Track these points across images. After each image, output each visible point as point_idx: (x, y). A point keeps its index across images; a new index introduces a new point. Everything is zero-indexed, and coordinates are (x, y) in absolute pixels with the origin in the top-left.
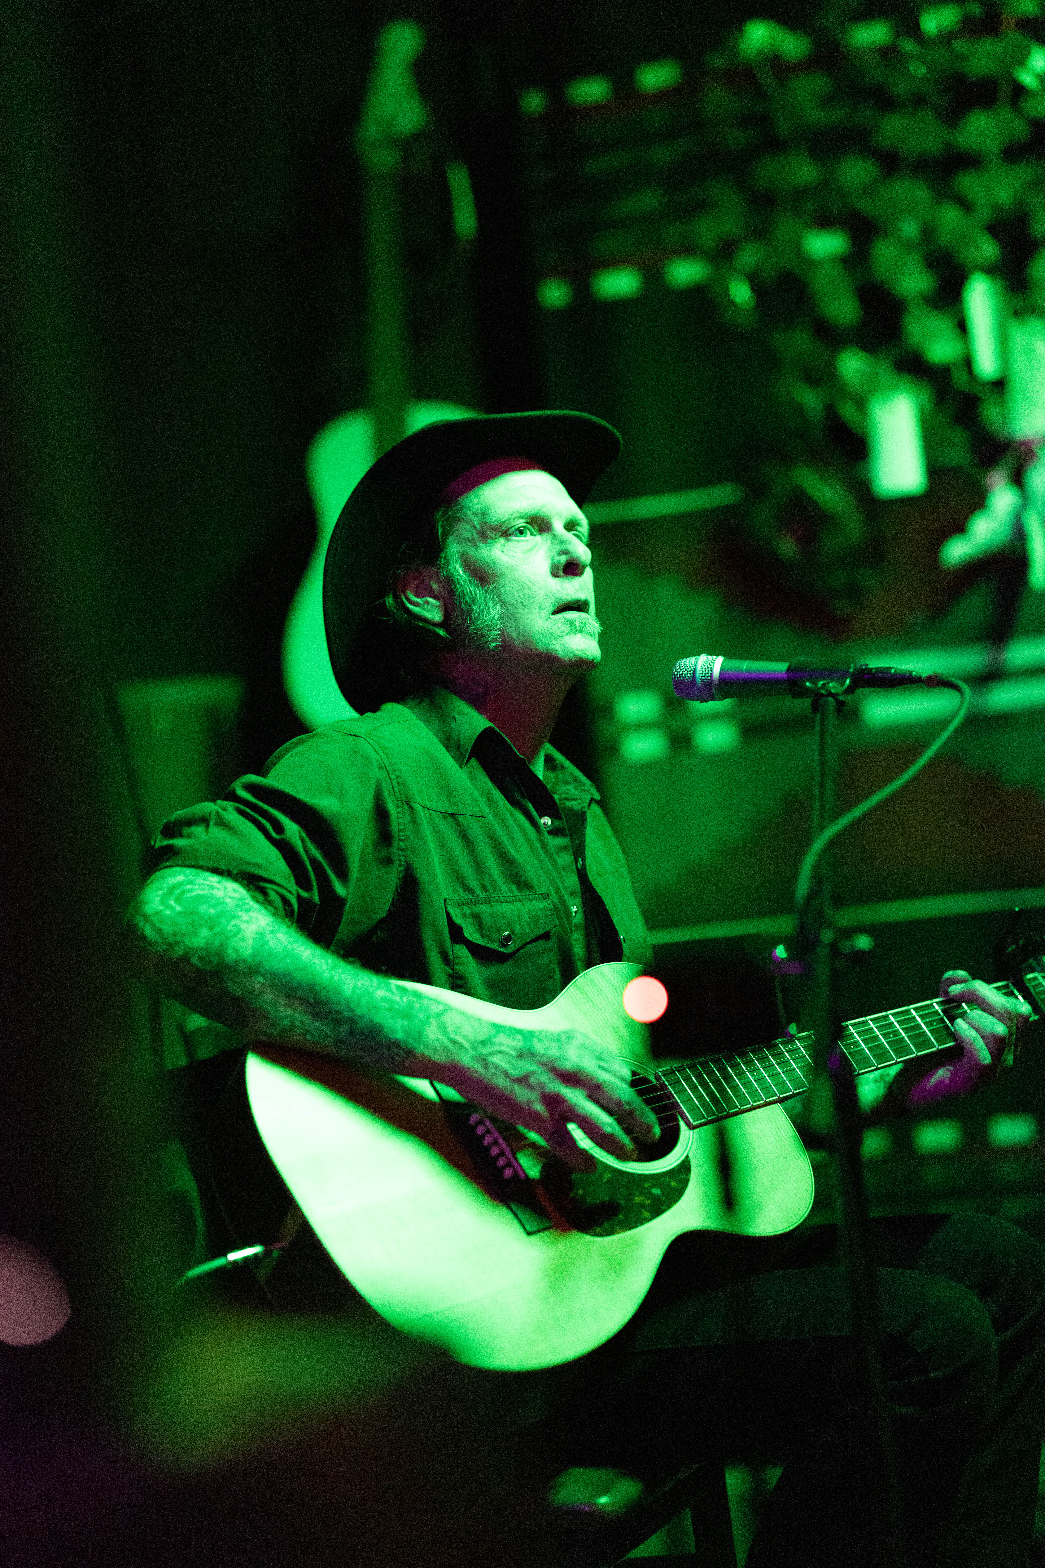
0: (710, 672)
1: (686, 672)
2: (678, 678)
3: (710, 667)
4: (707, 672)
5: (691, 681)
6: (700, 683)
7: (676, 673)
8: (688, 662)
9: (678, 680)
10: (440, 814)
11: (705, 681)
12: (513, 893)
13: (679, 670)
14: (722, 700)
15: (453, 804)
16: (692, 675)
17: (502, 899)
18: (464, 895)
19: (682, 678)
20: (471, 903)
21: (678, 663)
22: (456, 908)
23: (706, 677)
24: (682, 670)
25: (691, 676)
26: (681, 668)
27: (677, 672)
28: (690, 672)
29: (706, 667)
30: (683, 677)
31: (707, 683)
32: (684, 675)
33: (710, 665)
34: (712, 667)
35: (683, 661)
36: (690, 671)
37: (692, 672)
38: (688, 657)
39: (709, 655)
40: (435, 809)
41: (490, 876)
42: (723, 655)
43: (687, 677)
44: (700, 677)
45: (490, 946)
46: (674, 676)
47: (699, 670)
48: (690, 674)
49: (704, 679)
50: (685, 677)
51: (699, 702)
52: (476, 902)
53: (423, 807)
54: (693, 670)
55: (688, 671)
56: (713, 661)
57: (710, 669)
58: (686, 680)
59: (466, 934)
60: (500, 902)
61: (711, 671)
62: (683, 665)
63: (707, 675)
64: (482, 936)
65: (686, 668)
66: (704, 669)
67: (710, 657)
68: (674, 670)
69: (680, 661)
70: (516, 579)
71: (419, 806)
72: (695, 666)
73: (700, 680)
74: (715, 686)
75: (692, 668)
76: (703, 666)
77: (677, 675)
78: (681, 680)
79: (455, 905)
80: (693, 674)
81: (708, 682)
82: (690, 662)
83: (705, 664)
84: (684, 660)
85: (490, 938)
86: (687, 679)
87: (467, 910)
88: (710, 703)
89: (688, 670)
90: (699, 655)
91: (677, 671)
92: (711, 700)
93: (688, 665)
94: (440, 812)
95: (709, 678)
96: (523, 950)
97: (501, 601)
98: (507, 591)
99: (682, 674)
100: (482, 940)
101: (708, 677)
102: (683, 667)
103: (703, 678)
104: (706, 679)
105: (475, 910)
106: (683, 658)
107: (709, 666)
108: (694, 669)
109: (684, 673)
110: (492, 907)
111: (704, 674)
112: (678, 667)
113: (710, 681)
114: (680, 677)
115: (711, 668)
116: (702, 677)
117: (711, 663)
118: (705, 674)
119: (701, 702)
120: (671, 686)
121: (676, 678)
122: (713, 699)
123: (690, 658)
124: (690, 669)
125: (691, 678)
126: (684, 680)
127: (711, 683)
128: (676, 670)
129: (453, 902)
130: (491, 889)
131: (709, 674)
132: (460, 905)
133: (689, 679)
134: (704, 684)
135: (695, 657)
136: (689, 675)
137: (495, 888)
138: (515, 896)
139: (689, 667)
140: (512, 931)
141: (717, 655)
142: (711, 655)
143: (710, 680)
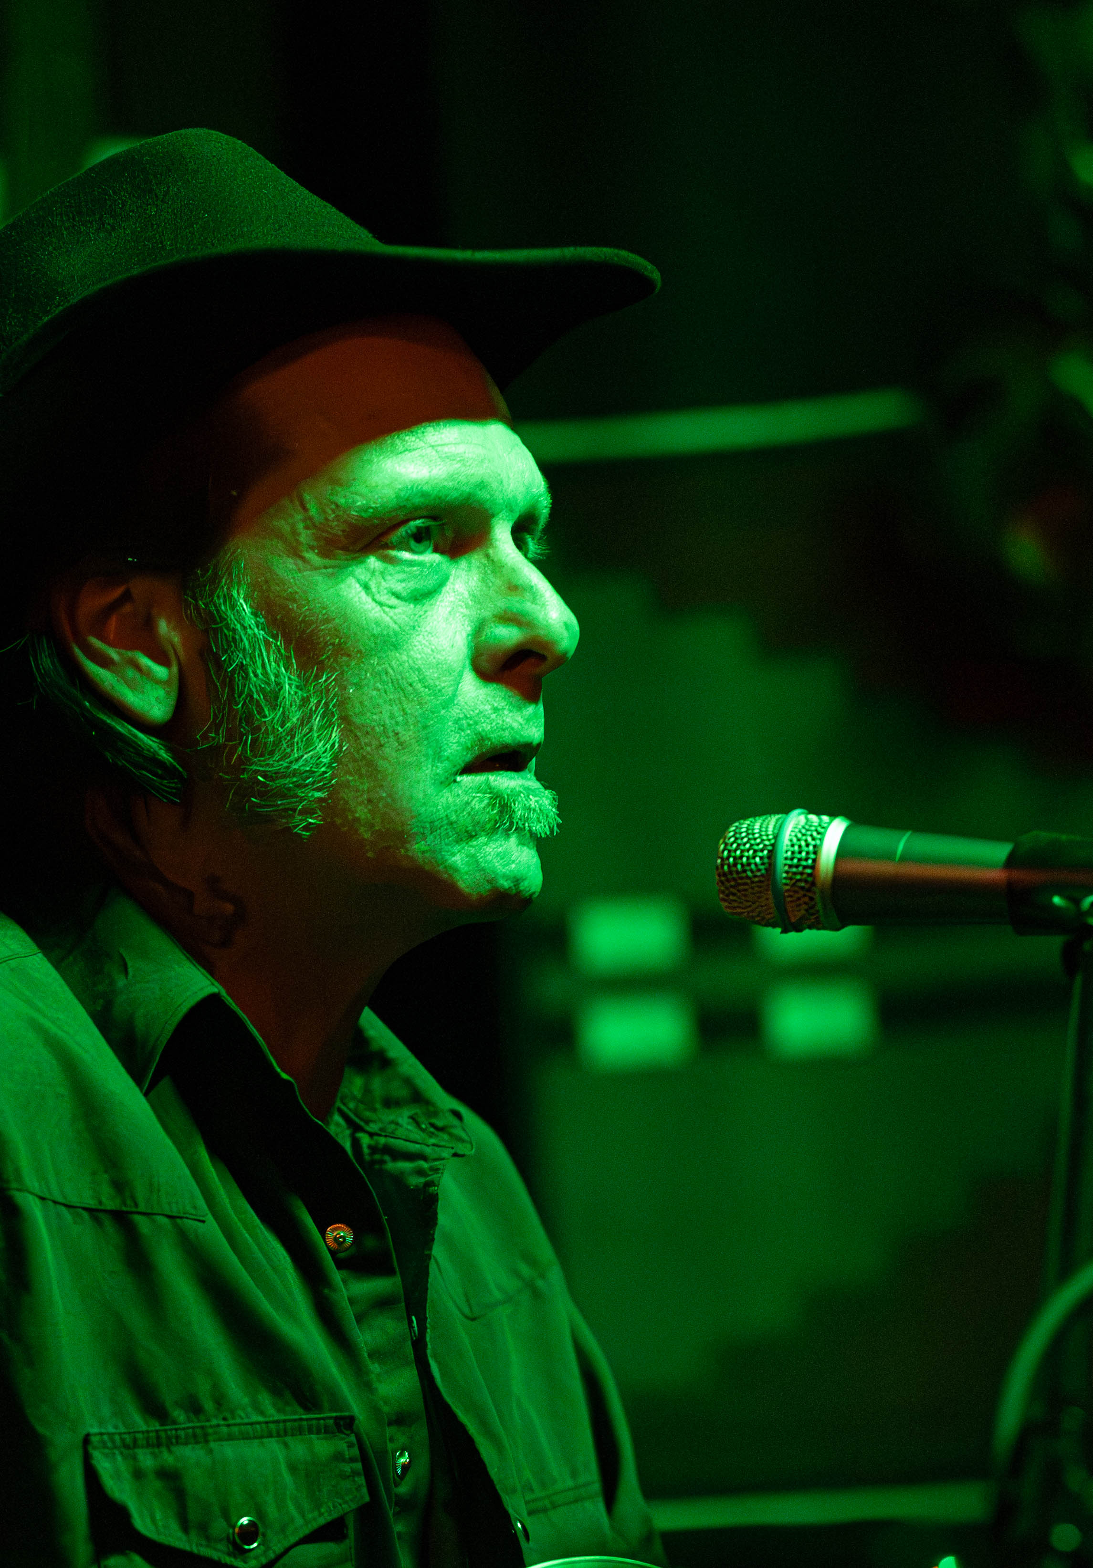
0: (812, 856)
1: (751, 852)
2: (729, 865)
3: (813, 843)
4: (804, 854)
5: (762, 875)
6: (784, 881)
7: (726, 853)
8: (757, 826)
9: (730, 872)
10: (85, 1214)
11: (798, 877)
12: (262, 1413)
13: (735, 846)
14: (838, 929)
15: (120, 1186)
16: (766, 860)
17: (235, 1429)
18: (140, 1422)
19: (739, 867)
20: (156, 1443)
21: (733, 828)
22: (119, 1458)
23: (800, 869)
24: (742, 847)
25: (763, 864)
26: (739, 841)
27: (730, 851)
28: (760, 854)
29: (803, 843)
30: (742, 865)
31: (803, 884)
32: (744, 859)
33: (814, 839)
34: (818, 842)
35: (745, 824)
36: (762, 851)
37: (766, 852)
38: (760, 815)
39: (811, 812)
40: (74, 1200)
41: (210, 1373)
42: (847, 815)
43: (753, 866)
44: (786, 868)
45: (206, 1552)
46: (719, 861)
47: (785, 848)
48: (761, 858)
49: (795, 874)
50: (749, 864)
51: (779, 930)
52: (169, 1438)
53: (43, 1199)
54: (770, 848)
55: (755, 851)
56: (819, 829)
57: (811, 848)
58: (749, 873)
59: (141, 1523)
60: (230, 1438)
61: (815, 853)
62: (744, 835)
63: (804, 863)
64: (185, 1526)
65: (752, 842)
66: (796, 848)
67: (813, 818)
68: (722, 847)
69: (737, 824)
70: (391, 671)
71: (31, 1198)
72: (776, 837)
73: (784, 875)
74: (822, 892)
75: (767, 843)
76: (795, 840)
77: (728, 858)
78: (737, 872)
79: (115, 1447)
80: (769, 857)
81: (806, 881)
82: (764, 826)
83: (799, 835)
84: (748, 822)
85: (203, 1528)
86: (752, 871)
87: (147, 1460)
88: (807, 932)
89: (756, 847)
90: (787, 811)
91: (729, 847)
92: (810, 928)
93: (757, 835)
94: (84, 1209)
95: (809, 871)
96: (281, 1562)
97: (345, 719)
98: (365, 698)
99: (741, 857)
100: (184, 1538)
101: (805, 867)
102: (745, 840)
103: (794, 870)
104: (802, 874)
105: (168, 1459)
106: (745, 817)
107: (809, 839)
108: (773, 845)
109: (746, 854)
110: (211, 1451)
111: (795, 861)
112: (732, 839)
113: (810, 879)
114: (735, 865)
115: (815, 846)
116: (790, 866)
117: (815, 834)
118: (799, 860)
119: (785, 931)
120: (713, 884)
121: (726, 868)
122: (817, 925)
123: (764, 817)
124: (761, 846)
125: (762, 867)
126: (745, 871)
127: (813, 884)
128: (726, 844)
129: (113, 1441)
130: (209, 1405)
131: (810, 862)
132: (129, 1446)
133: (759, 870)
134: (794, 885)
135: (777, 816)
136: (757, 860)
137: (220, 1400)
138: (267, 1423)
139: (758, 841)
140: (260, 1513)
141: (833, 814)
142: (818, 813)
143: (809, 875)
